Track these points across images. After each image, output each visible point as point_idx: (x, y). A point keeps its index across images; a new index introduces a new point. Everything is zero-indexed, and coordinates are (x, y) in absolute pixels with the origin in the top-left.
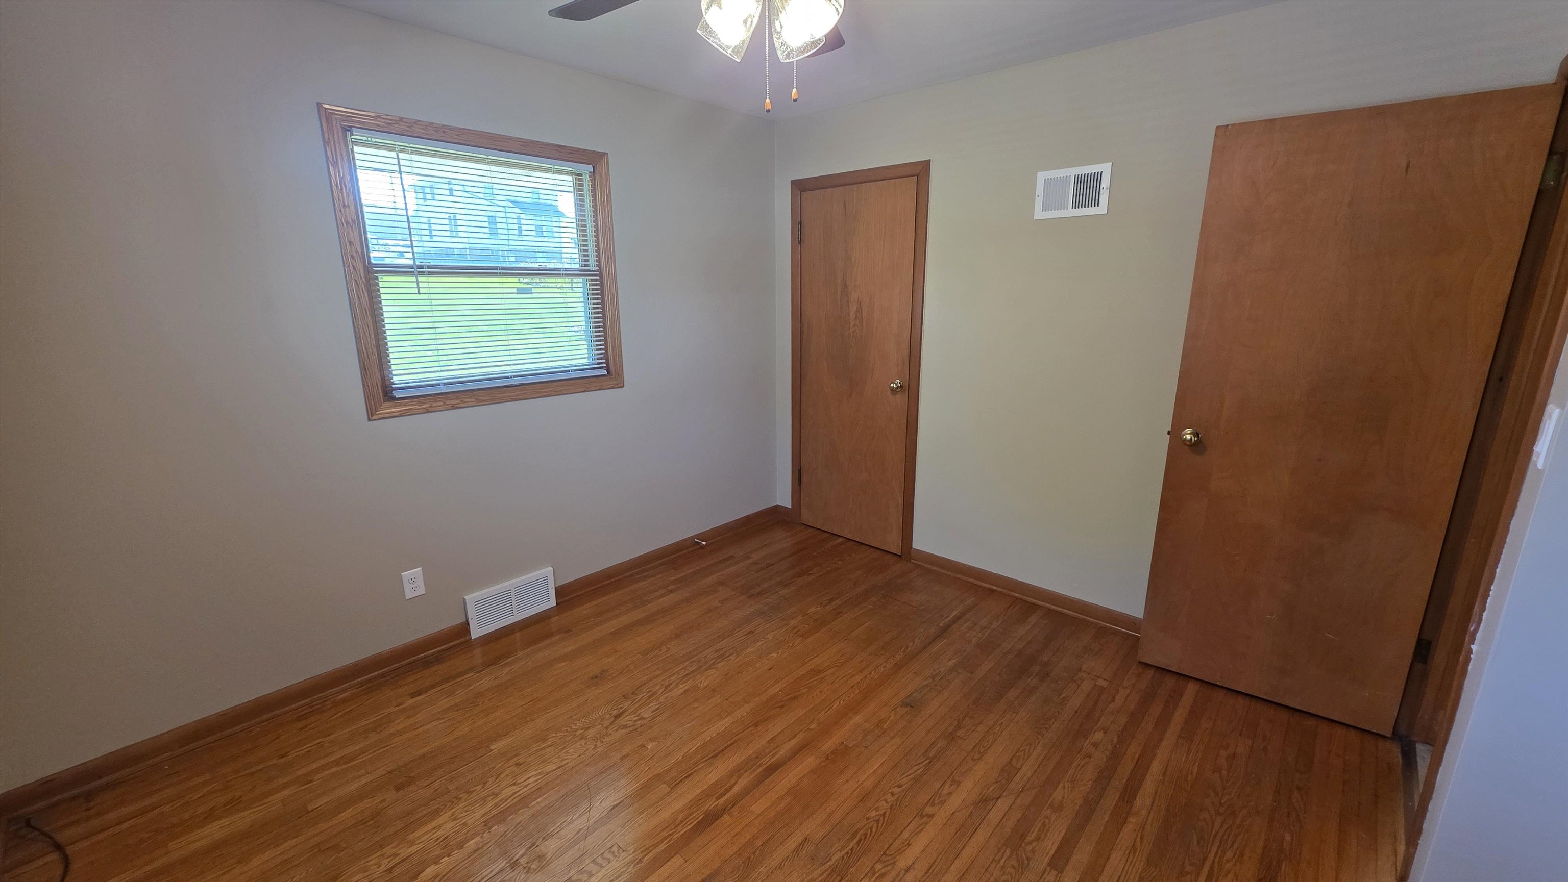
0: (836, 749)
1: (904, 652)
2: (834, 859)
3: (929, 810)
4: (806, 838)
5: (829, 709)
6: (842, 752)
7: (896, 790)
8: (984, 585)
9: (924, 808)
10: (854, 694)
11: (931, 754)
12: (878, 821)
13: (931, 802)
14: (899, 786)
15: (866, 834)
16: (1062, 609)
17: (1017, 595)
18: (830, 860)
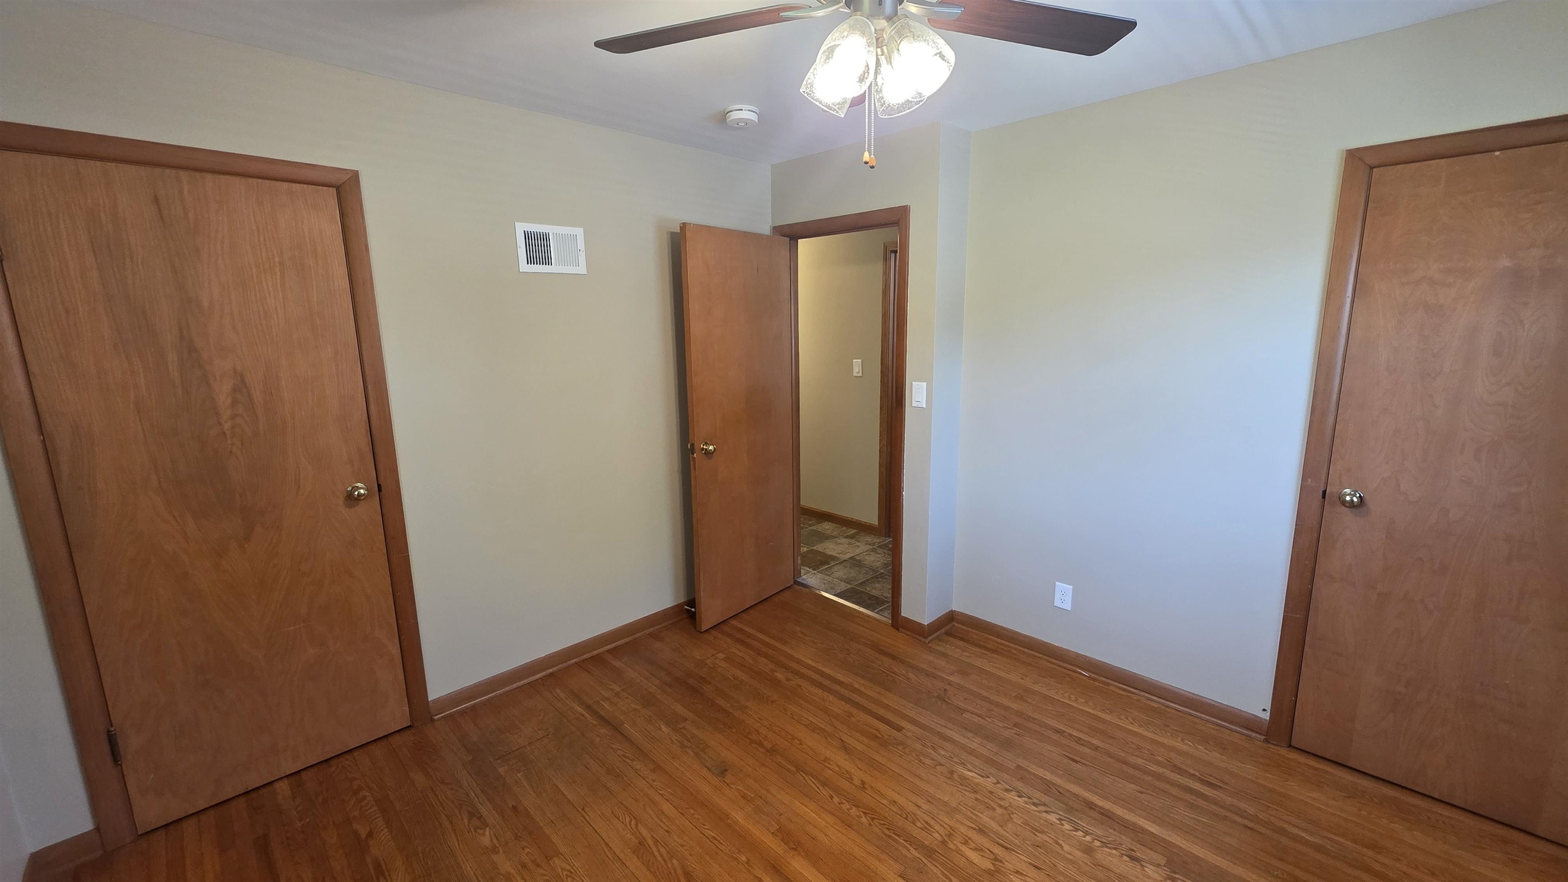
0: (782, 840)
1: (633, 760)
2: (918, 855)
3: (857, 782)
4: (900, 876)
5: (716, 839)
6: (785, 835)
7: (836, 800)
8: (538, 676)
9: (856, 786)
10: (694, 814)
11: (793, 769)
12: (873, 819)
13: (850, 780)
14: (832, 797)
15: (888, 829)
16: (615, 644)
17: (575, 660)
18: (919, 858)
